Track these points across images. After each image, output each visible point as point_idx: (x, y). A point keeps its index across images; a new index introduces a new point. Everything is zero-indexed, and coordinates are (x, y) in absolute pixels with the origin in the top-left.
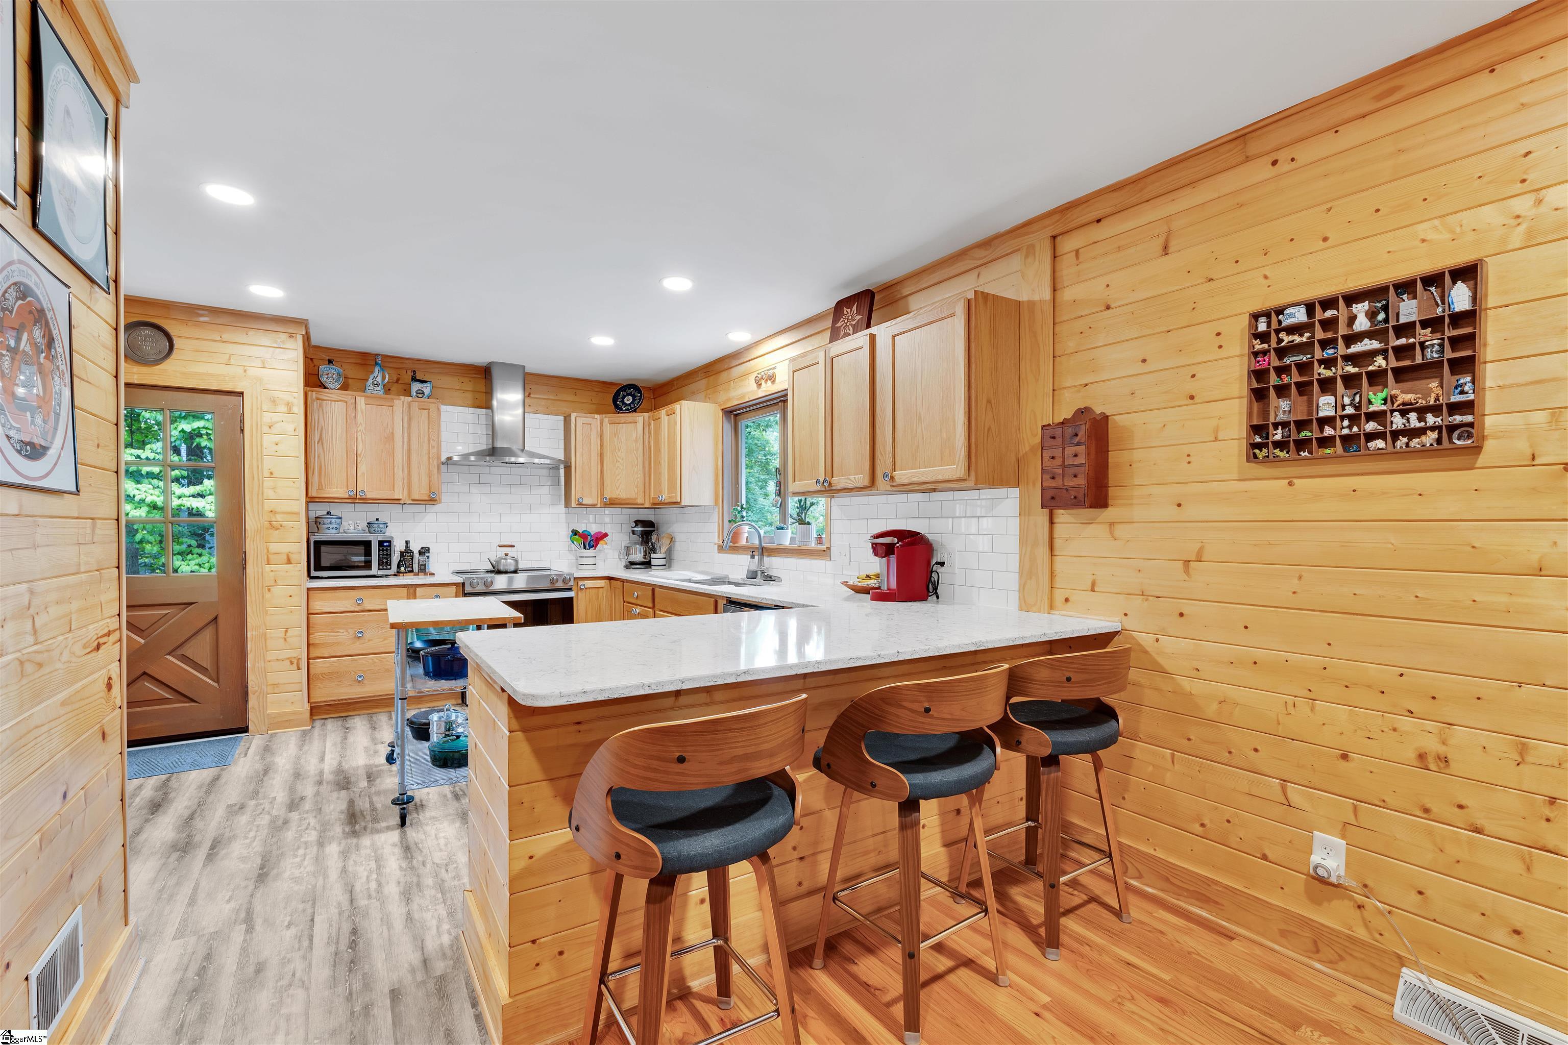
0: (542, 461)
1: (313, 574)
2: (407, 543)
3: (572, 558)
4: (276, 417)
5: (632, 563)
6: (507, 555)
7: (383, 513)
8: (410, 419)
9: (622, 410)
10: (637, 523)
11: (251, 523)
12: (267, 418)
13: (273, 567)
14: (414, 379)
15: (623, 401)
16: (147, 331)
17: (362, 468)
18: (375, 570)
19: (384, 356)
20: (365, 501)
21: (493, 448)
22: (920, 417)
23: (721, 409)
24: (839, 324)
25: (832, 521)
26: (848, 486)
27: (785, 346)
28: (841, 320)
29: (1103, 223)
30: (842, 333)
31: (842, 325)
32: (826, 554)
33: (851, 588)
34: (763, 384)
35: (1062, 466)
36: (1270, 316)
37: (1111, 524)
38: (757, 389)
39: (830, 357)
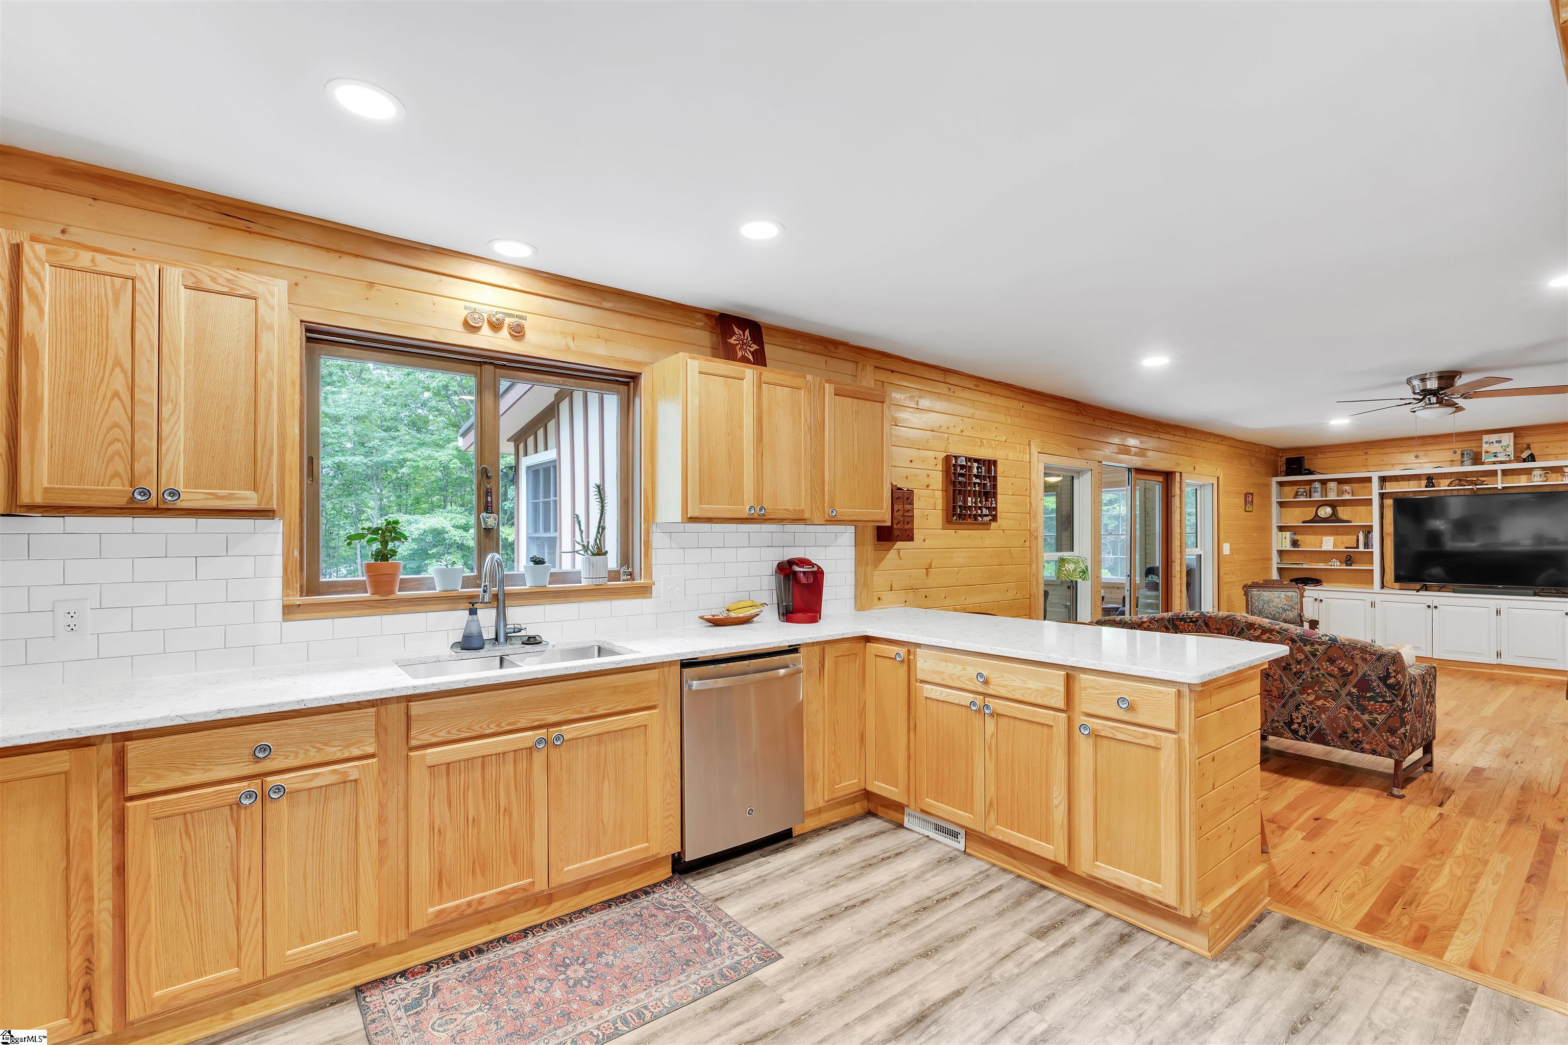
22: (857, 469)
23: (301, 321)
24: (732, 341)
25: (654, 551)
26: (785, 516)
27: (546, 297)
28: (734, 338)
29: (894, 374)
30: (740, 354)
31: (737, 344)
32: (645, 591)
33: (716, 623)
34: (486, 330)
35: (903, 516)
36: (956, 457)
37: (899, 550)
38: (464, 330)
39: (761, 379)
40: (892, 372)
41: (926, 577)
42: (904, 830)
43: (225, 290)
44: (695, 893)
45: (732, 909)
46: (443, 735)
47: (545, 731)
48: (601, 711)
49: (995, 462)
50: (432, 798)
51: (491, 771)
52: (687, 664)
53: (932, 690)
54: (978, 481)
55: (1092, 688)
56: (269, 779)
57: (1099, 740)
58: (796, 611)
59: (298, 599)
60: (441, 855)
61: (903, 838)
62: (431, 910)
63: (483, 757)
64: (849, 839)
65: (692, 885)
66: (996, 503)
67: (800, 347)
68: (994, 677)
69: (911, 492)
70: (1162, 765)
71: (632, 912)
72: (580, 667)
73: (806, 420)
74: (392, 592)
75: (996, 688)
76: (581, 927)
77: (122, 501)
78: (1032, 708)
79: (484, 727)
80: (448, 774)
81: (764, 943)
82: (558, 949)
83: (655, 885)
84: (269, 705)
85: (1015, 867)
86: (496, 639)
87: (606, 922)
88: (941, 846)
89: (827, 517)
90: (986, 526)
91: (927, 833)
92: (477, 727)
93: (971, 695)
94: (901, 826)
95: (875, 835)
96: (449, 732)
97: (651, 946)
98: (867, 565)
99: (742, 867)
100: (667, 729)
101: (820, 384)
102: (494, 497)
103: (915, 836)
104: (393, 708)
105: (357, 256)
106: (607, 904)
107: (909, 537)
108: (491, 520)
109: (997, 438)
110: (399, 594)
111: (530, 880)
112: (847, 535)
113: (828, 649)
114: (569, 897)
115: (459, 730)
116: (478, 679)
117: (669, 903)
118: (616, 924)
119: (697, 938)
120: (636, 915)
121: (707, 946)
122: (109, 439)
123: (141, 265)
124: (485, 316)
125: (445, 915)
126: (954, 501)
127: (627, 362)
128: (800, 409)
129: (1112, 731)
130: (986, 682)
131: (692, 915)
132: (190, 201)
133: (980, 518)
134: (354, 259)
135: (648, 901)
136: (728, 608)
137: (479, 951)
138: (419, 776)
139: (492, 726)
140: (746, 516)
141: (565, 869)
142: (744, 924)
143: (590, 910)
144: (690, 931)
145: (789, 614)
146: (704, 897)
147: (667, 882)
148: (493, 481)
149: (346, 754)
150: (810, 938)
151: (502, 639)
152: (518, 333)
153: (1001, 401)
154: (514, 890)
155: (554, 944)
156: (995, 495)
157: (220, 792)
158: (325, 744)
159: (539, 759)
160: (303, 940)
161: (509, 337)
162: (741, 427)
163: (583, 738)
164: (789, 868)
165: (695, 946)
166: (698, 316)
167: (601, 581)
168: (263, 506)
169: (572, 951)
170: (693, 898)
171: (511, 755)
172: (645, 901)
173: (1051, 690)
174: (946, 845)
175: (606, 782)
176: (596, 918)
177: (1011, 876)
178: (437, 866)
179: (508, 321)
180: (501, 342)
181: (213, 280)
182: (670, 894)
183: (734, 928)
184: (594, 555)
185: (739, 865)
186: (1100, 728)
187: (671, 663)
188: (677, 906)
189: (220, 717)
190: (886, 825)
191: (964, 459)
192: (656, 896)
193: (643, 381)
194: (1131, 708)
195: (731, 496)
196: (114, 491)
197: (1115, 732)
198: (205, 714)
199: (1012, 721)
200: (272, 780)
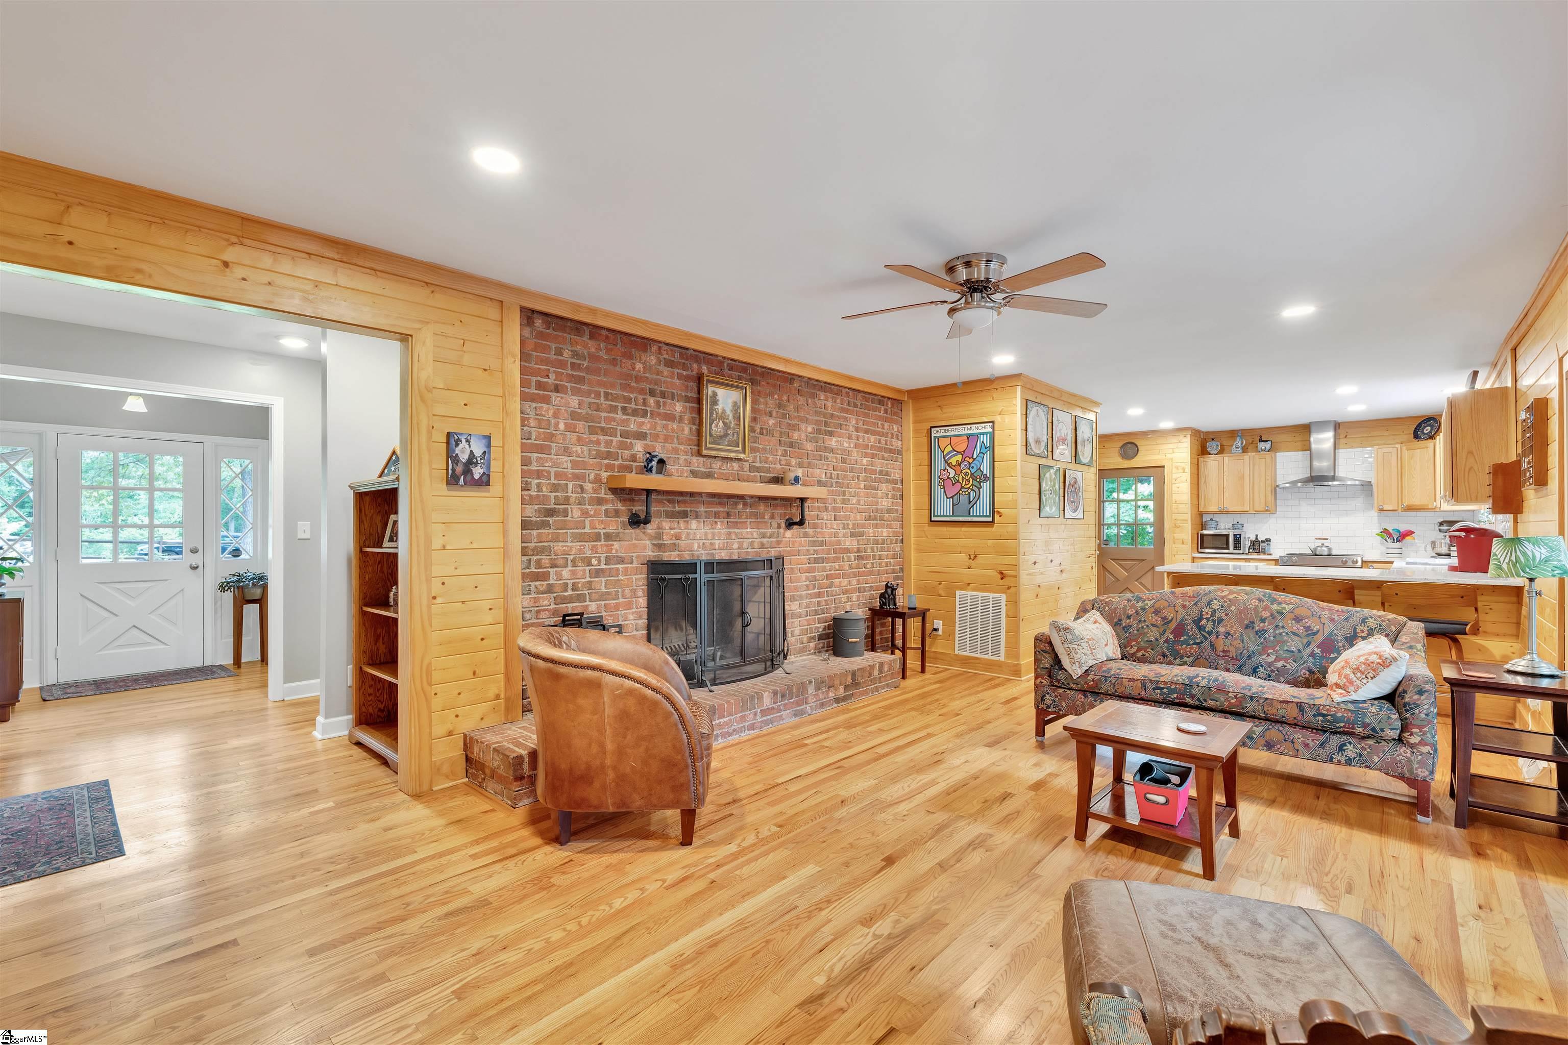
0: (1353, 483)
1: (1200, 550)
2: (1257, 536)
3: (1383, 549)
4: (1178, 475)
5: (1439, 555)
6: (1323, 544)
7: (1242, 519)
8: (1254, 465)
9: (1421, 438)
10: (1441, 524)
11: (1167, 525)
12: (1175, 476)
13: (1176, 545)
14: (1261, 440)
15: (1422, 432)
16: (1130, 446)
17: (1226, 495)
18: (1231, 550)
19: (1242, 430)
20: (1228, 512)
21: (1311, 476)
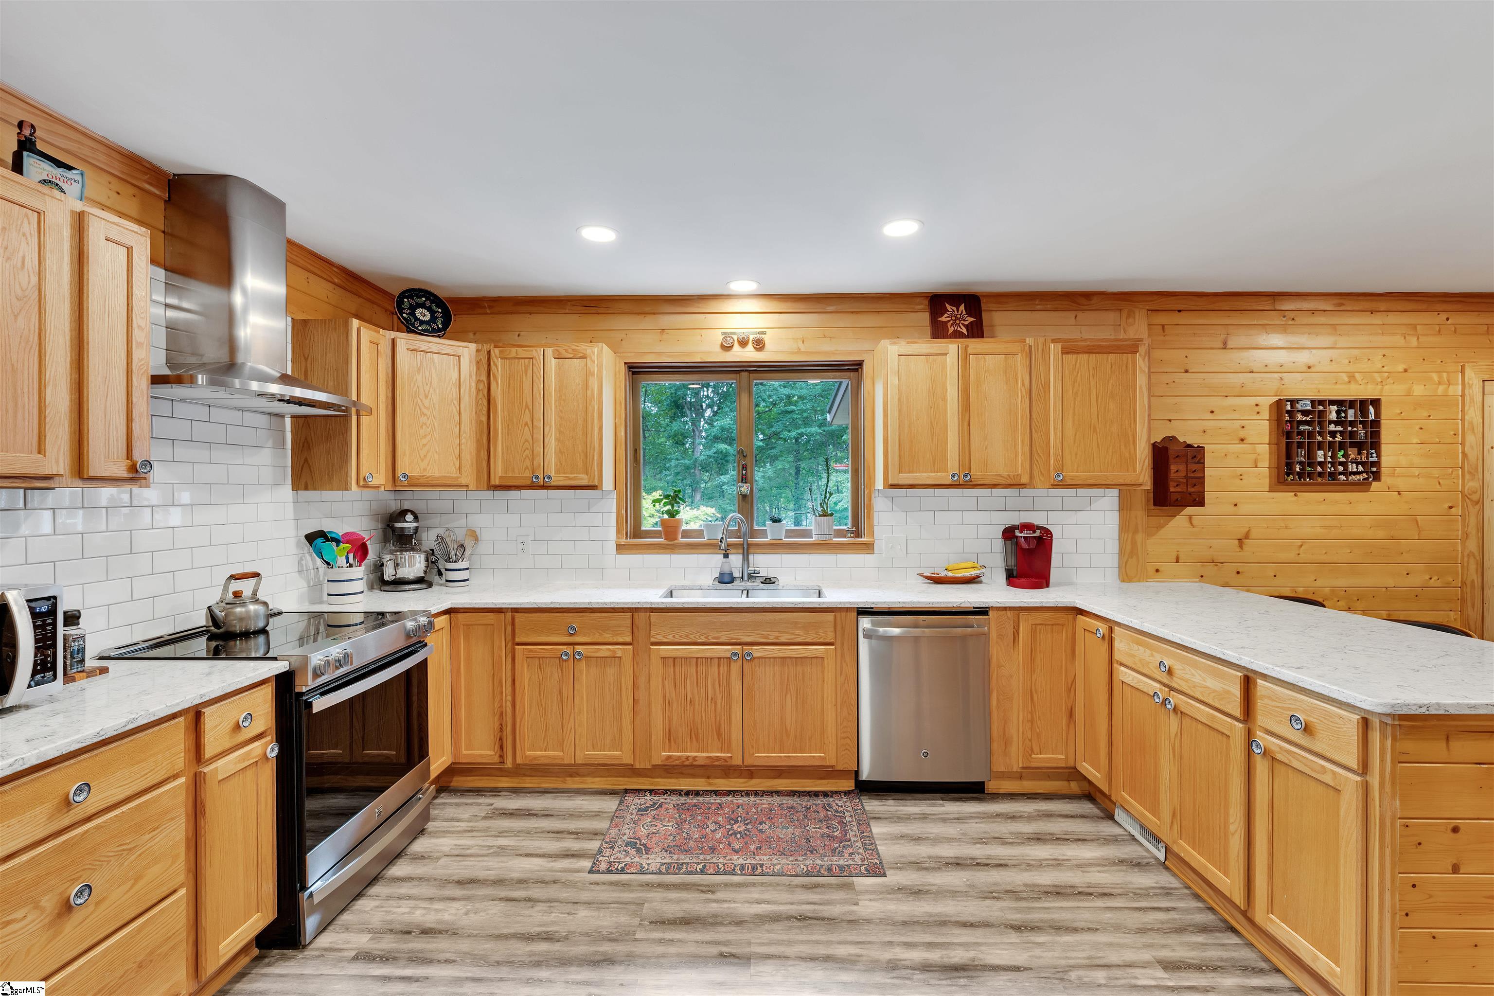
15: (411, 315)
22: (1095, 428)
23: (625, 363)
24: (943, 319)
25: (875, 514)
26: (996, 482)
27: (781, 313)
28: (946, 315)
29: (1182, 313)
30: (951, 330)
31: (949, 321)
32: (869, 547)
33: (937, 580)
34: (736, 347)
35: (1186, 477)
36: (1293, 402)
37: (1190, 517)
38: (721, 351)
39: (967, 352)
40: (1179, 311)
41: (1238, 549)
42: (1110, 823)
43: (572, 356)
44: (861, 807)
45: (877, 829)
46: (670, 638)
47: (740, 647)
48: (783, 640)
49: (1376, 403)
50: (664, 679)
51: (702, 669)
52: (863, 612)
53: (1126, 673)
54: (1340, 428)
55: (1270, 698)
56: (577, 647)
57: (1276, 765)
58: (1019, 576)
59: (623, 541)
60: (670, 720)
61: (1107, 829)
62: (663, 754)
63: (697, 658)
64: (1039, 811)
65: (864, 801)
66: (1379, 456)
67: (1039, 307)
68: (1177, 667)
69: (1201, 449)
70: (1342, 812)
71: (804, 804)
72: (765, 603)
73: (1023, 384)
74: (676, 539)
75: (1179, 681)
76: (765, 801)
77: (528, 483)
78: (1211, 711)
79: (697, 637)
80: (674, 665)
81: (881, 861)
82: (740, 810)
83: (836, 792)
84: (574, 603)
85: (1211, 898)
86: (742, 577)
87: (782, 804)
88: (1139, 849)
89: (1052, 481)
90: (1363, 486)
91: (1133, 832)
92: (692, 637)
93: (1158, 685)
94: (1110, 817)
95: (1072, 817)
96: (674, 637)
97: (798, 831)
98: (1136, 531)
99: (917, 802)
100: (844, 664)
101: (1044, 344)
102: (749, 471)
103: (1117, 831)
104: (642, 615)
105: (654, 313)
106: (792, 794)
107: (1200, 502)
108: (745, 489)
109: (1385, 369)
110: (681, 540)
111: (729, 755)
112: (1109, 499)
113: (1023, 616)
114: (765, 778)
115: (680, 637)
116: (691, 603)
117: (835, 807)
118: (788, 808)
119: (834, 838)
120: (806, 807)
121: (837, 845)
122: (523, 449)
123: (536, 350)
124: (735, 337)
125: (671, 760)
126: (1289, 456)
127: (850, 353)
128: (1017, 374)
129: (1287, 756)
130: (1170, 672)
131: (845, 821)
132: (569, 303)
133: (1343, 477)
134: (653, 316)
135: (822, 801)
136: (947, 567)
137: (697, 793)
138: (656, 662)
139: (702, 637)
140: (948, 483)
141: (756, 755)
142: (877, 842)
143: (779, 793)
144: (833, 832)
145: (1014, 578)
146: (865, 812)
147: (847, 793)
148: (748, 459)
149: (615, 640)
150: (924, 873)
151: (746, 578)
152: (759, 345)
153: (1393, 318)
154: (718, 758)
155: (740, 806)
156: (1376, 445)
157: (554, 649)
158: (604, 632)
159: (735, 667)
160: (594, 749)
161: (753, 349)
162: (944, 399)
163: (770, 658)
164: (957, 816)
165: (827, 843)
166: (918, 300)
167: (825, 538)
168: (590, 484)
169: (748, 814)
170: (856, 810)
171: (716, 661)
172: (820, 801)
173: (1228, 692)
174: (1147, 851)
175: (788, 697)
176: (778, 800)
177: (1200, 905)
178: (667, 726)
179: (751, 337)
180: (749, 354)
181: (566, 351)
182: (842, 802)
183: (867, 842)
184: (820, 516)
185: (915, 800)
186: (1277, 749)
187: (848, 610)
188: (839, 812)
189: (552, 606)
190: (1096, 811)
191: (1309, 402)
192: (831, 799)
193: (866, 367)
194: (1307, 729)
195: (934, 464)
196: (526, 477)
197: (1290, 758)
198: (545, 603)
199: (1194, 723)
200: (579, 648)
